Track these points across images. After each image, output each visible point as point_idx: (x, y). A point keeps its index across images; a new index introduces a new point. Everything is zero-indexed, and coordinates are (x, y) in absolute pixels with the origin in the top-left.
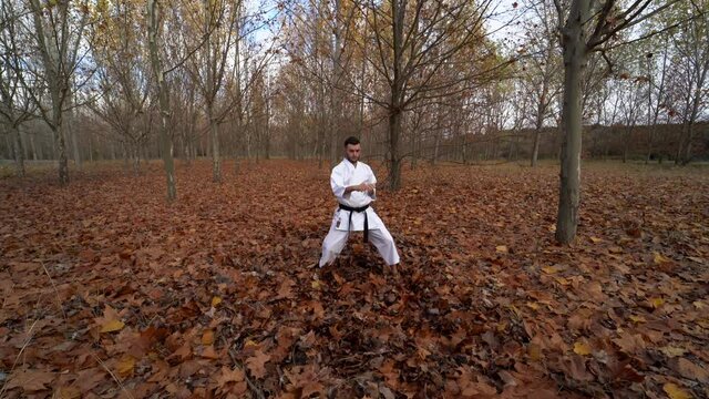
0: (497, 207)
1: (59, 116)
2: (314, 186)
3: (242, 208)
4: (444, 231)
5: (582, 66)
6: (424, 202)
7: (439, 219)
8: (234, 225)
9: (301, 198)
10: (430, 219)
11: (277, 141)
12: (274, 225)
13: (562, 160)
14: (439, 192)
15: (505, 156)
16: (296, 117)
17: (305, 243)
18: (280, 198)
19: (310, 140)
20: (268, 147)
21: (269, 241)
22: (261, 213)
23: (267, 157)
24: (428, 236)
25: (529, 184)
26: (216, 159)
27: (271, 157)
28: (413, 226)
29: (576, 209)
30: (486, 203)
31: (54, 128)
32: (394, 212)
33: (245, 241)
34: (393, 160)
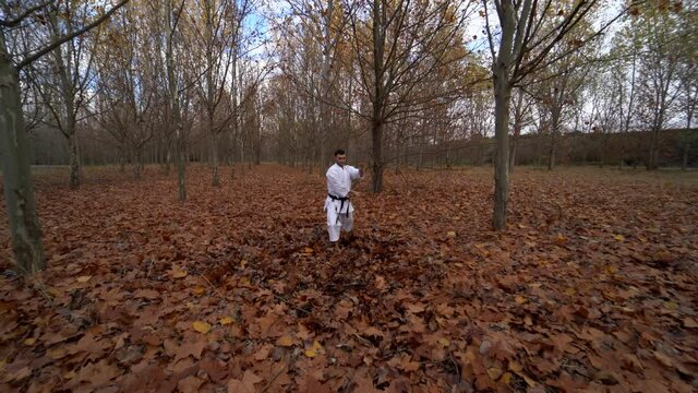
1: (73, 126)
2: (305, 190)
3: (245, 207)
4: (412, 223)
6: (401, 202)
8: (241, 220)
9: (295, 200)
10: (403, 214)
11: (267, 147)
12: (274, 219)
16: (287, 124)
17: (302, 231)
18: (276, 199)
19: (300, 147)
20: (258, 153)
21: (273, 229)
22: (262, 211)
23: (258, 163)
28: (388, 219)
30: (453, 203)
31: (67, 136)
32: (374, 209)
33: (253, 230)
34: (375, 166)
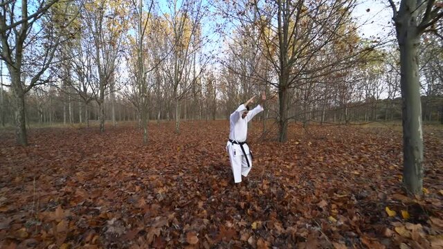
0: (360, 158)
4: (306, 175)
5: (415, 45)
6: (300, 152)
7: (307, 165)
10: (300, 164)
11: (220, 109)
13: (404, 122)
14: (315, 144)
15: (381, 118)
24: (292, 178)
25: (395, 140)
26: (177, 120)
27: (216, 119)
29: (419, 165)
31: (99, 104)
34: (281, 121)
